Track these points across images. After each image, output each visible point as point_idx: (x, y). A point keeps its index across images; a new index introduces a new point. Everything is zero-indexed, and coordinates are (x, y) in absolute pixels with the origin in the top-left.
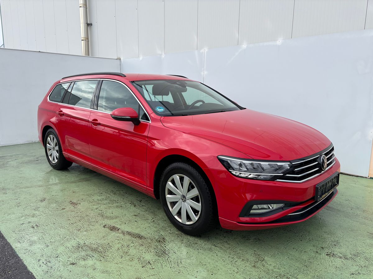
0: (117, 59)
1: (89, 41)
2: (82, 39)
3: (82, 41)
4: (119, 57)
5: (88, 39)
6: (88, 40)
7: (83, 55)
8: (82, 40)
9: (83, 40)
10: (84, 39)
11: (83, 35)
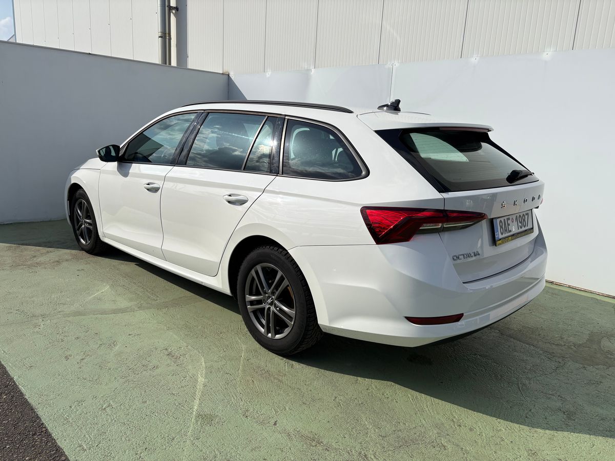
0: (223, 74)
1: (170, 39)
2: (159, 35)
4: (227, 69)
5: (169, 34)
10: (163, 35)
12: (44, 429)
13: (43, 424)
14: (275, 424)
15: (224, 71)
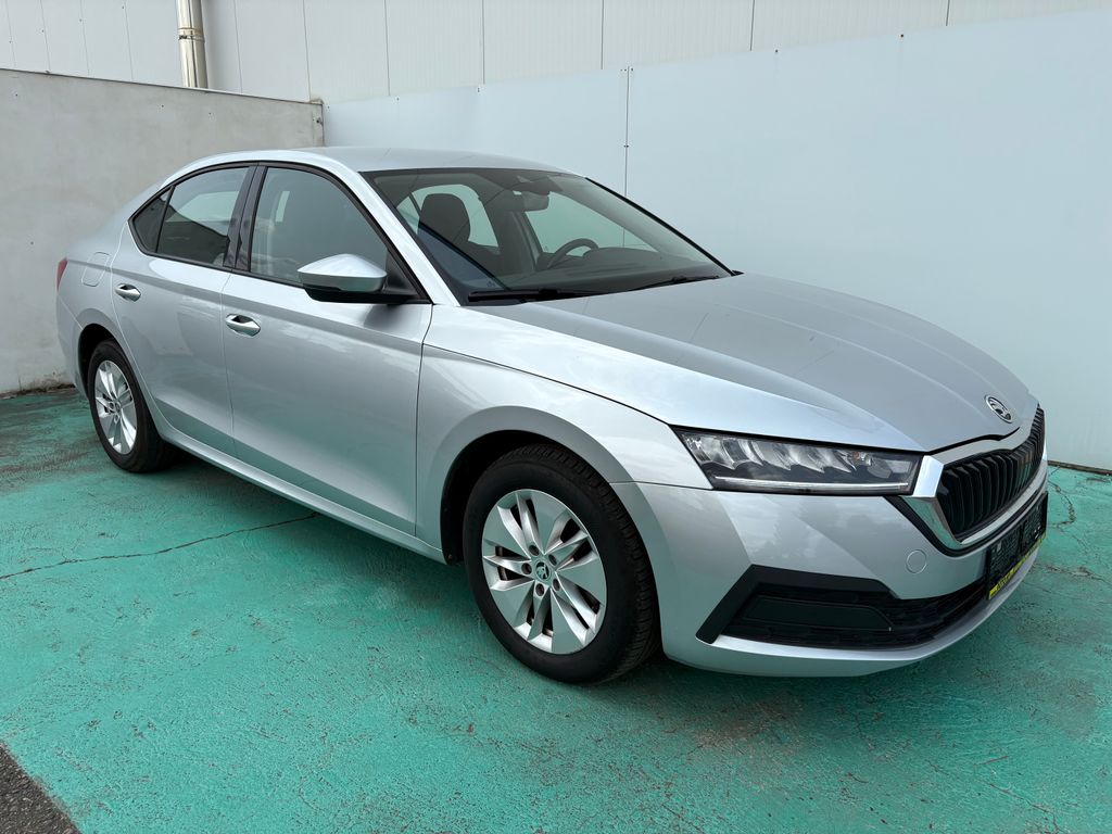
0: (310, 103)
1: (204, 41)
2: (182, 34)
3: (183, 40)
4: (317, 93)
5: (200, 31)
6: (202, 36)
7: (187, 86)
8: (182, 37)
9: (185, 38)
10: (188, 33)
11: (184, 20)
12: (24, 782)
13: (20, 772)
14: (470, 729)
15: (313, 98)
